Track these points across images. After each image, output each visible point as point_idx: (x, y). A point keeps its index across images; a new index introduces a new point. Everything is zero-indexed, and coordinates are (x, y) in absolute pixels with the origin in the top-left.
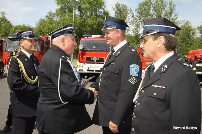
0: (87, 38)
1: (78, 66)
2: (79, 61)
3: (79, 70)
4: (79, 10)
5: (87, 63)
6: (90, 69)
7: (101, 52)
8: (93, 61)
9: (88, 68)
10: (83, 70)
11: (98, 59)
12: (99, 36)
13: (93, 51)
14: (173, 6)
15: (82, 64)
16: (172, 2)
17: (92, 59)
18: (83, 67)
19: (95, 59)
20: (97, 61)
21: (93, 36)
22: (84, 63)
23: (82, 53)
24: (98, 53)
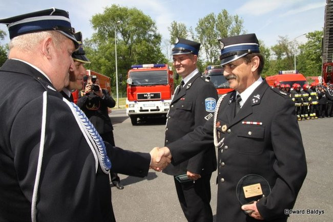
0: (136, 69)
1: (127, 106)
2: (129, 99)
3: (130, 111)
4: (123, 34)
5: (138, 101)
6: (144, 109)
7: (157, 86)
8: (146, 98)
9: (141, 108)
10: (134, 111)
11: (153, 95)
12: (152, 65)
13: (146, 85)
14: (240, 23)
15: (133, 103)
16: (237, 17)
17: (145, 96)
18: (134, 106)
19: (149, 95)
20: (152, 97)
21: (144, 66)
22: (136, 102)
23: (131, 89)
24: (152, 87)
